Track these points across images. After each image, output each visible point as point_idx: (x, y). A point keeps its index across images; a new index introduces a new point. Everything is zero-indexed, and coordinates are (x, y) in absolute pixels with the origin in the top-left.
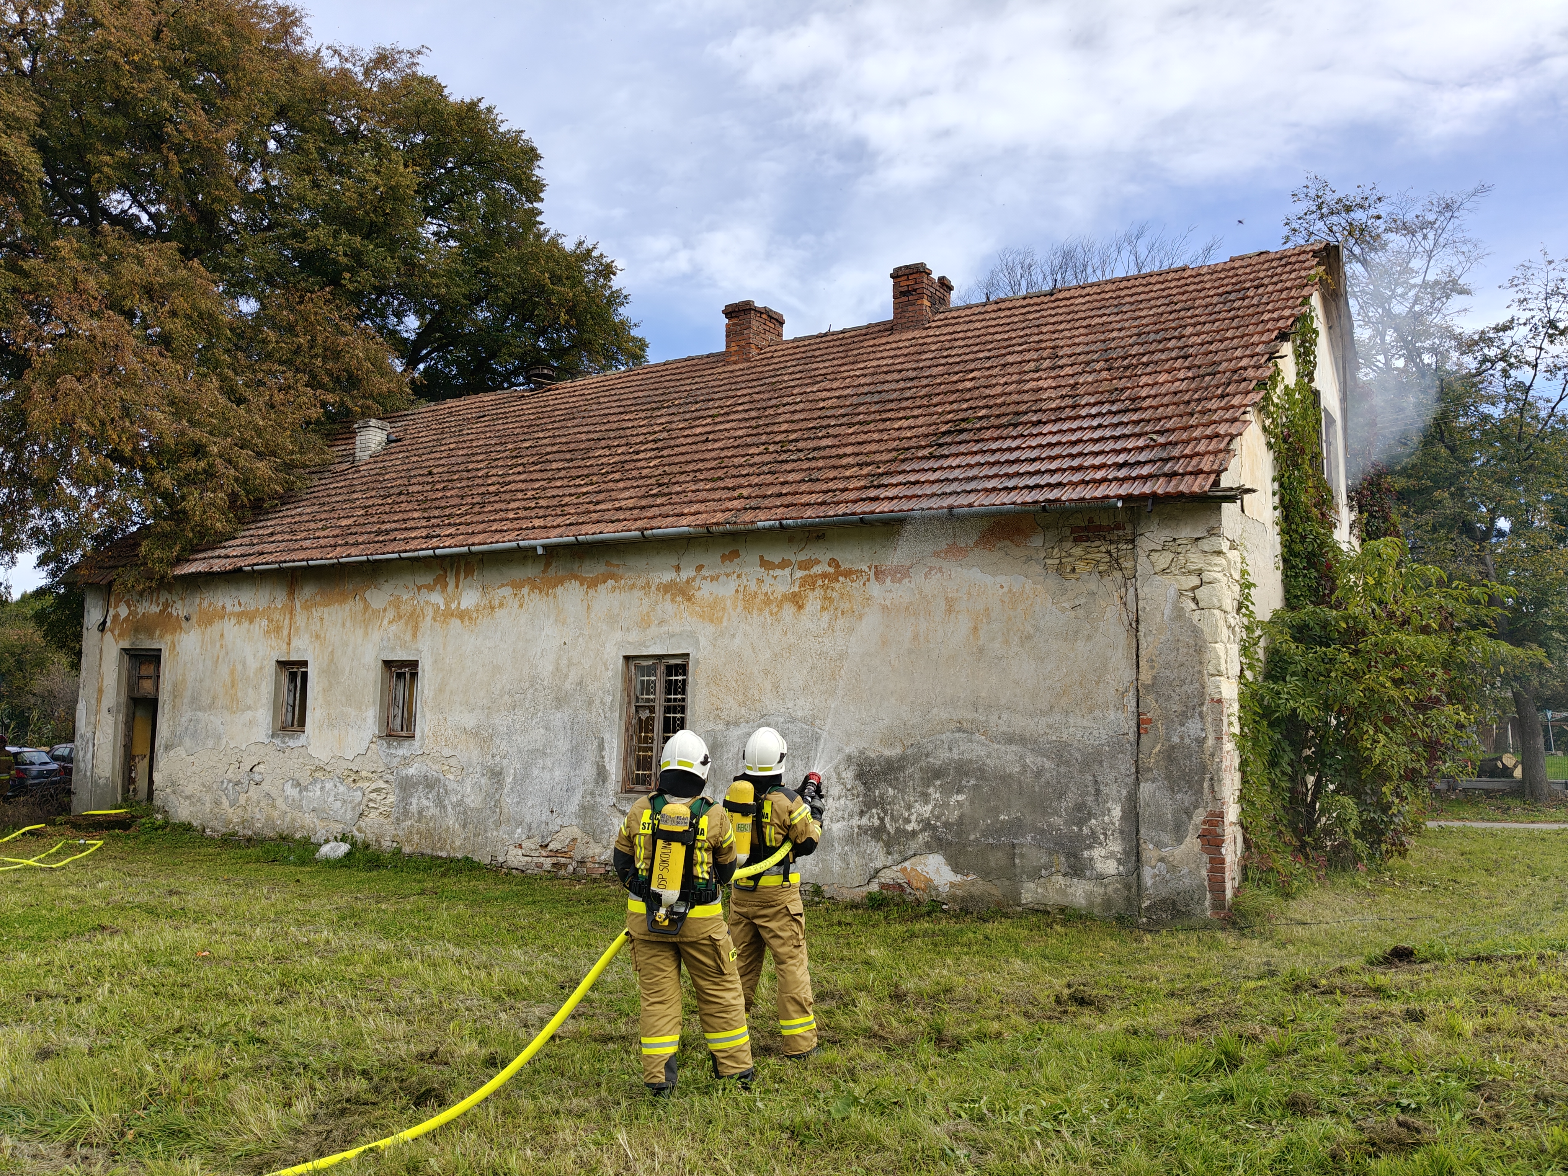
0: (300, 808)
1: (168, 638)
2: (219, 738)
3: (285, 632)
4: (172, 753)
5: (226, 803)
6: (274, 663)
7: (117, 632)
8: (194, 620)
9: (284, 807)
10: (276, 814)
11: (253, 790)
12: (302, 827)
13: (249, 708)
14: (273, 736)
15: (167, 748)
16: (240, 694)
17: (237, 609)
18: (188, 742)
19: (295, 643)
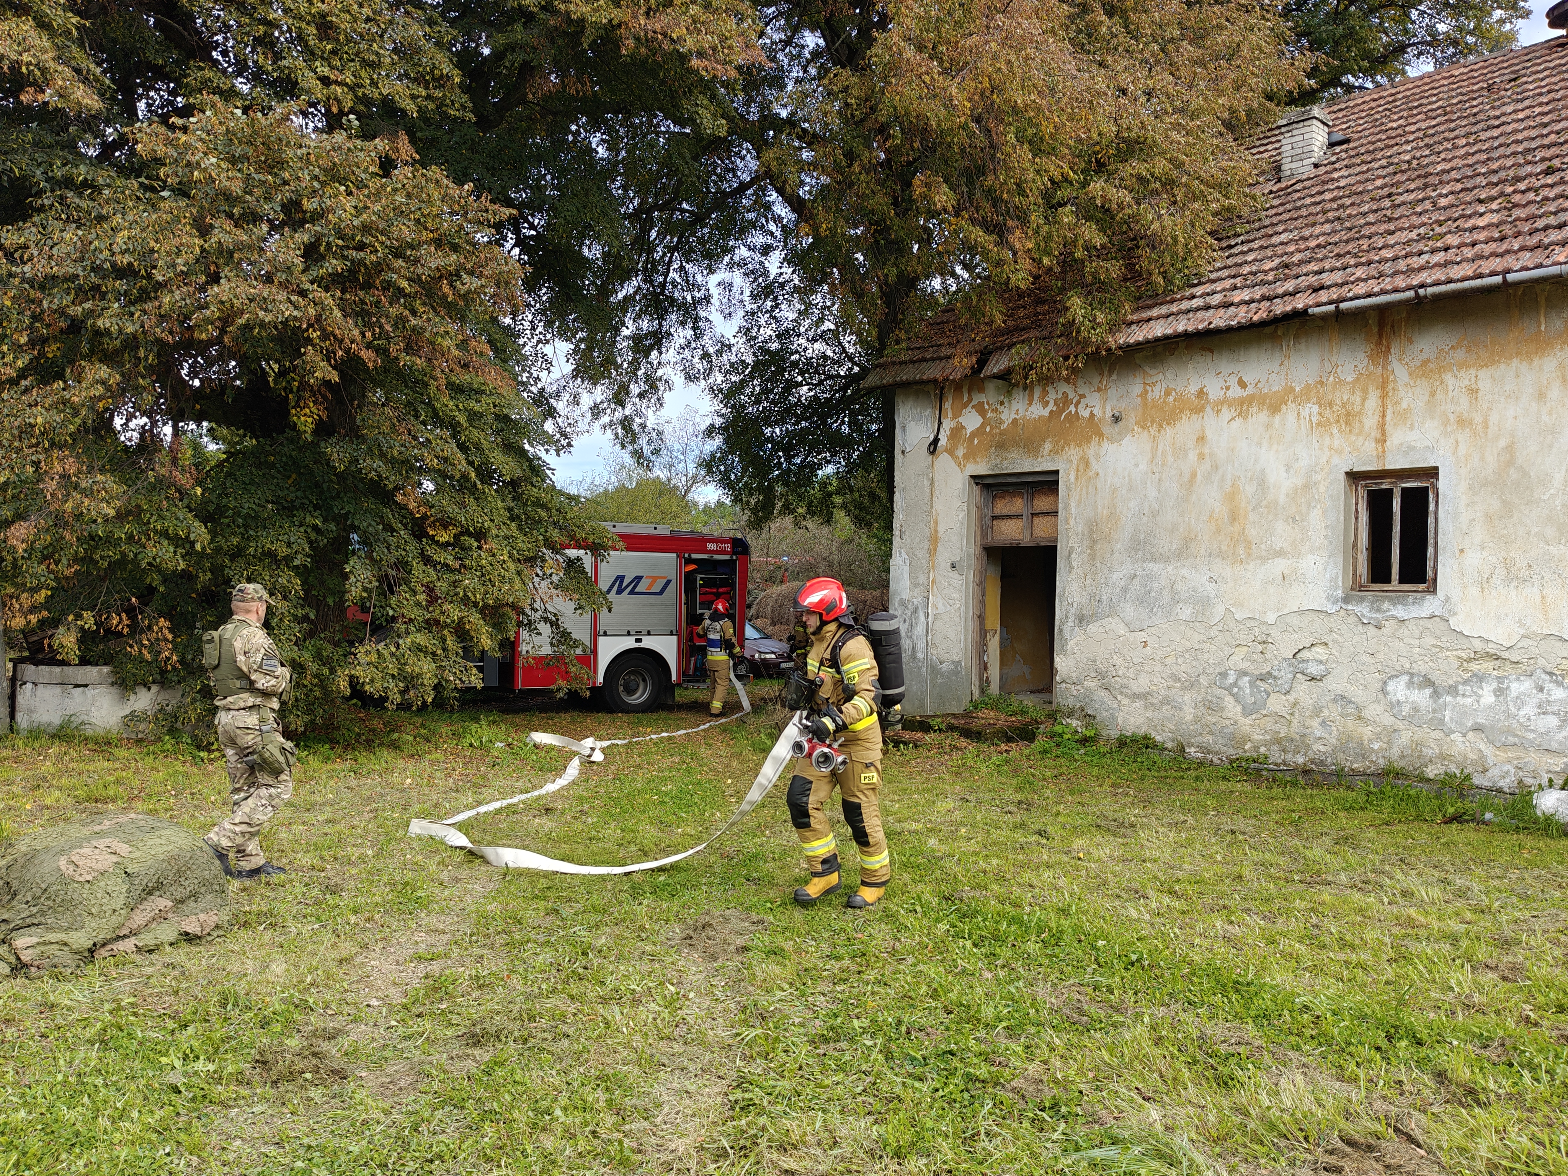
0: (1439, 724)
1: (1073, 453)
2: (1206, 602)
3: (1370, 421)
4: (1093, 628)
5: (1233, 709)
6: (1342, 477)
7: (960, 452)
8: (1131, 419)
9: (1388, 720)
10: (1367, 732)
11: (1303, 692)
12: (1443, 757)
13: (1280, 553)
14: (1346, 600)
15: (1081, 620)
16: (1252, 532)
17: (1236, 392)
18: (1129, 610)
19: (1397, 437)
